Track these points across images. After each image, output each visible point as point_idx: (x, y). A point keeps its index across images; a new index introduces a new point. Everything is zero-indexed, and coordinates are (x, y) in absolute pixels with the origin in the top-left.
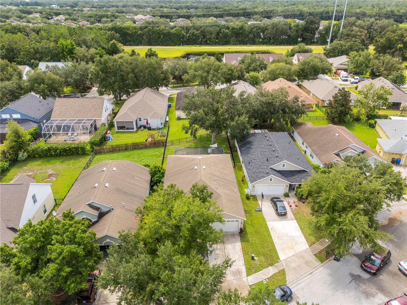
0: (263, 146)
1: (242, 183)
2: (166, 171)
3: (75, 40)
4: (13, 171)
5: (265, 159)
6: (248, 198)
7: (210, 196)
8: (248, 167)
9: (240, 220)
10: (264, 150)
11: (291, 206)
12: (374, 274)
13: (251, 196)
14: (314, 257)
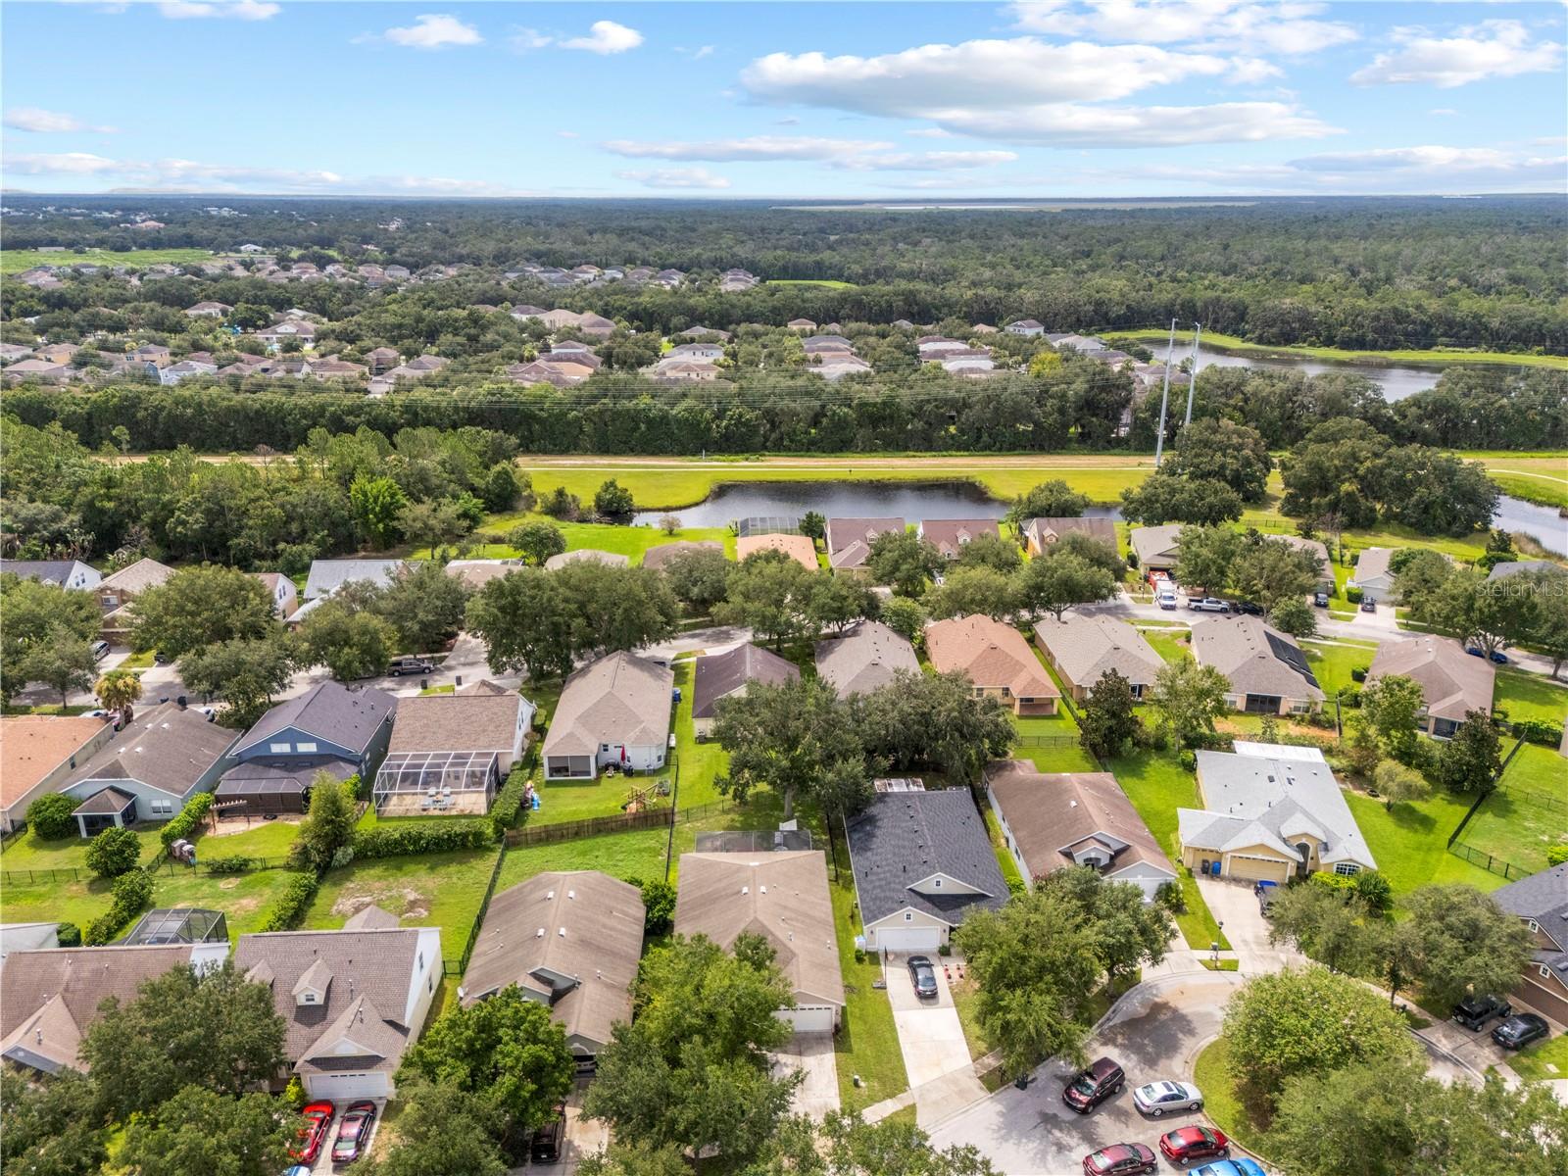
0: (899, 831)
1: (849, 922)
2: (679, 896)
3: (397, 474)
4: (325, 893)
5: (901, 866)
6: (859, 959)
7: (771, 958)
8: (864, 885)
9: (834, 1007)
10: (901, 843)
11: (949, 977)
12: (1084, 1112)
13: (867, 953)
14: (978, 1081)
